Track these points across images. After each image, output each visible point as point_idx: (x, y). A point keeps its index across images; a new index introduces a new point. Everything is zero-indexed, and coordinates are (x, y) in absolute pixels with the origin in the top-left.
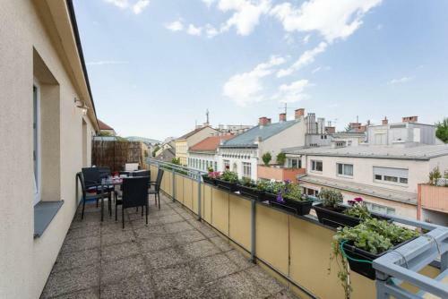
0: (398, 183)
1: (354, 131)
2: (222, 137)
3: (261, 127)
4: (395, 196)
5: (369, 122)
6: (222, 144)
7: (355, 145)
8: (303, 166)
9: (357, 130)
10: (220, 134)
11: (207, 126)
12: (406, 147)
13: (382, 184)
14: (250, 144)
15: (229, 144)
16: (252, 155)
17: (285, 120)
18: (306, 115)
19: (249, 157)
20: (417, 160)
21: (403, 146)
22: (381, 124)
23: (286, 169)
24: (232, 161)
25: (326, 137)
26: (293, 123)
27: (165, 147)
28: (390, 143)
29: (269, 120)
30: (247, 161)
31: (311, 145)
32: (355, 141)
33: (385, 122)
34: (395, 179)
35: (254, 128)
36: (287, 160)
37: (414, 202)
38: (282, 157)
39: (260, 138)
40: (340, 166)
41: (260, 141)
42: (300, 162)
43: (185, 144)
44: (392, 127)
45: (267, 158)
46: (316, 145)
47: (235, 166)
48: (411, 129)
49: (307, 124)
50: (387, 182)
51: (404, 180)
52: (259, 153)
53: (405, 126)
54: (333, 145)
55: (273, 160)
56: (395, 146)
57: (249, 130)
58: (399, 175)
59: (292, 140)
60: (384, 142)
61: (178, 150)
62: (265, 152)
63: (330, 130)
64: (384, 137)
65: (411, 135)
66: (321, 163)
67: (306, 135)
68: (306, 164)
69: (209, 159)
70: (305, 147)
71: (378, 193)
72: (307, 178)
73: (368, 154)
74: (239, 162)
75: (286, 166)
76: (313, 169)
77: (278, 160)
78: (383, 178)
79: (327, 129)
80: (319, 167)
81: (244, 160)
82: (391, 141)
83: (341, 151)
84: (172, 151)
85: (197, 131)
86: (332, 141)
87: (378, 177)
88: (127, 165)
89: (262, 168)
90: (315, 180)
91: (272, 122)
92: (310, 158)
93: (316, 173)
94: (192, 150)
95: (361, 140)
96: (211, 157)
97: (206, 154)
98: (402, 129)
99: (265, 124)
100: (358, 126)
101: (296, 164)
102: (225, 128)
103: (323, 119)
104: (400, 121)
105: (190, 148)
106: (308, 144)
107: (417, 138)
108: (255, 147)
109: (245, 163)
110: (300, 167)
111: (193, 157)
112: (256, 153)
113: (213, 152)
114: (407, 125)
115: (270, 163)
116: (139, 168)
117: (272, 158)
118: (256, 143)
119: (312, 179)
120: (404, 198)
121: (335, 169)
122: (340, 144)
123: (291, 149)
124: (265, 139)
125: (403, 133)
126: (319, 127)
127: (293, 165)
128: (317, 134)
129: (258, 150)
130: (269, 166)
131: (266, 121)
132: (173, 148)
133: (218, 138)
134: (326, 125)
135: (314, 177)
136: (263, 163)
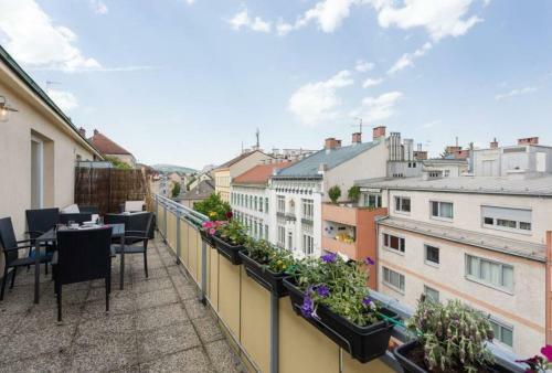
0: (517, 229)
1: (452, 156)
2: (277, 165)
3: (328, 151)
4: (513, 249)
5: (471, 145)
6: (275, 174)
7: (454, 177)
8: (384, 205)
9: (457, 155)
10: (274, 161)
11: (257, 150)
12: (526, 179)
13: (493, 230)
14: (312, 174)
15: (286, 173)
16: (314, 190)
17: (359, 141)
18: (388, 135)
19: (311, 192)
20: (544, 196)
21: (522, 177)
22: (489, 147)
23: (360, 209)
24: (288, 196)
25: (414, 165)
26: (371, 145)
27: (202, 179)
28: (503, 173)
29: (339, 142)
30: (308, 197)
31: (395, 176)
32: (454, 170)
33: (495, 144)
34: (513, 224)
35: (319, 152)
36: (362, 196)
37: (542, 256)
38: (355, 192)
39: (325, 166)
40: (435, 204)
41: (326, 169)
42: (380, 198)
43: (227, 174)
44: (507, 151)
45: (334, 194)
46: (401, 176)
47: (292, 204)
48: (533, 154)
49: (389, 147)
50: (501, 227)
51: (526, 226)
52: (324, 187)
53: (524, 150)
54: (425, 176)
55: (344, 197)
56: (510, 176)
57: (312, 155)
58: (518, 218)
59: (369, 168)
60: (495, 173)
61: (217, 183)
62: (332, 185)
63: (421, 155)
64: (495, 165)
65: (533, 163)
66: (409, 201)
67: (389, 162)
68: (388, 201)
69: (259, 194)
70: (387, 179)
71: (489, 243)
72: (388, 221)
73: (472, 188)
74: (298, 198)
75: (361, 204)
76: (398, 208)
77: (350, 195)
78: (495, 222)
79: (416, 154)
80: (405, 205)
81: (304, 196)
82: (505, 169)
83: (436, 184)
84: (210, 184)
85: (243, 157)
86: (424, 171)
87: (489, 221)
88: (128, 203)
89: (328, 206)
90: (400, 223)
91: (343, 144)
92: (393, 194)
93: (402, 214)
94: (236, 183)
95: (462, 169)
96: (261, 191)
97: (254, 188)
98: (521, 155)
99: (333, 148)
100: (459, 150)
101: (374, 202)
102: (281, 152)
103: (411, 141)
104: (515, 144)
105: (233, 180)
106: (391, 175)
107: (541, 167)
108: (319, 178)
109: (305, 200)
110: (380, 205)
111: (237, 192)
112: (319, 186)
113: (263, 185)
114: (528, 147)
115: (339, 200)
116: (144, 208)
117: (342, 193)
118: (320, 173)
119: (396, 222)
120: (528, 251)
121: (428, 208)
122: (434, 175)
123: (368, 181)
124: (332, 168)
125: (522, 160)
126: (406, 152)
127: (370, 202)
128: (403, 160)
129: (322, 183)
130: (338, 204)
131: (334, 143)
132: (213, 180)
133: (271, 166)
134: (416, 149)
135: (398, 219)
136: (330, 200)
